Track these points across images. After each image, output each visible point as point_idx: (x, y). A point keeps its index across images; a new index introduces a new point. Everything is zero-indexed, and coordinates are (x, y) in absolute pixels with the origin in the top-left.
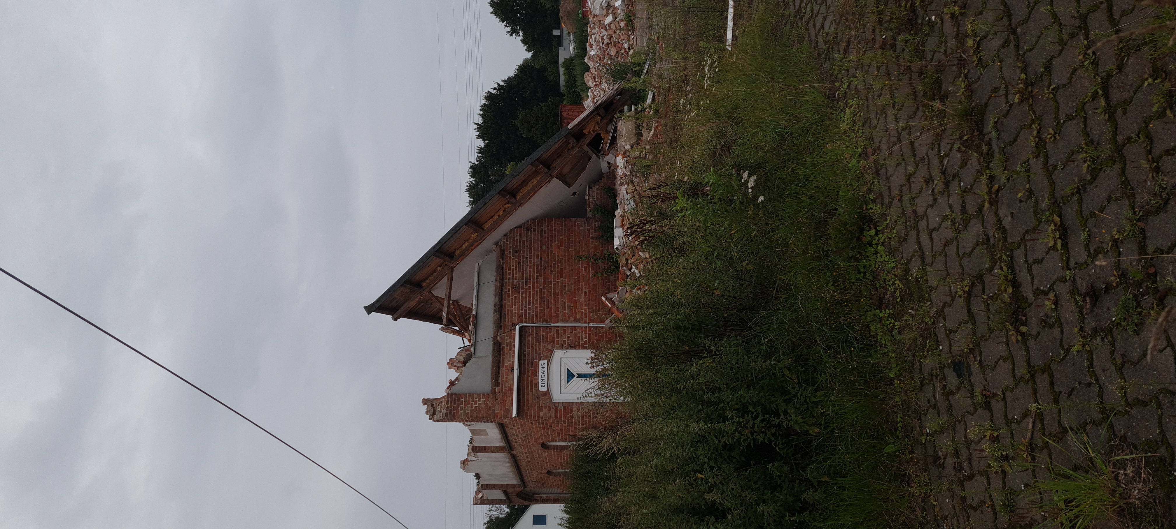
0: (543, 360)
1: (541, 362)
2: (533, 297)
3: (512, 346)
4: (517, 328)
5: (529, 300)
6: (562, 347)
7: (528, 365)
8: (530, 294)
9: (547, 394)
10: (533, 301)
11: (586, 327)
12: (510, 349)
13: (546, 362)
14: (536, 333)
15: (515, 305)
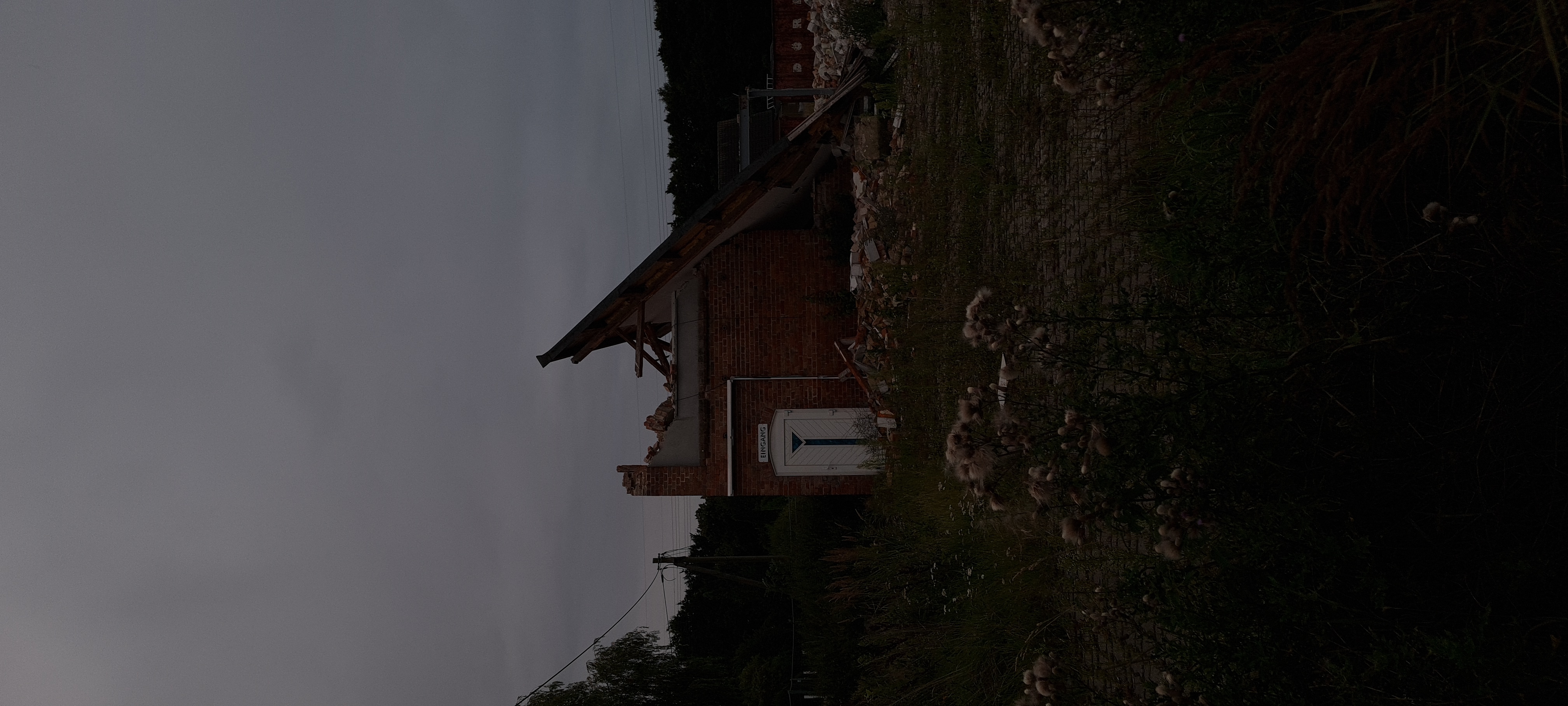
0: (763, 423)
1: (760, 426)
2: (747, 342)
3: (724, 405)
4: (729, 383)
5: (743, 344)
6: (785, 406)
7: (744, 429)
8: (743, 337)
9: (769, 465)
10: (747, 346)
11: (814, 380)
12: (722, 410)
13: (766, 425)
14: (753, 389)
15: (725, 351)
